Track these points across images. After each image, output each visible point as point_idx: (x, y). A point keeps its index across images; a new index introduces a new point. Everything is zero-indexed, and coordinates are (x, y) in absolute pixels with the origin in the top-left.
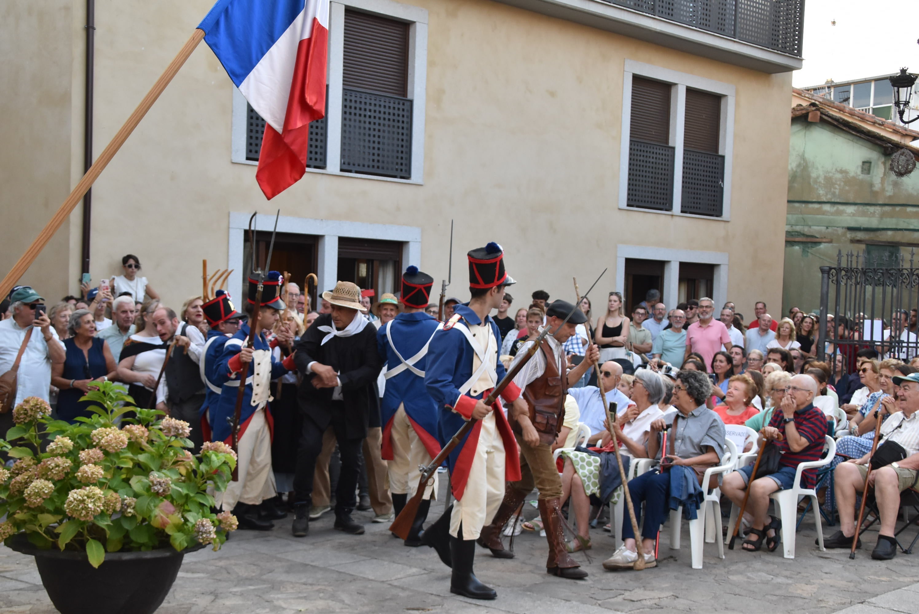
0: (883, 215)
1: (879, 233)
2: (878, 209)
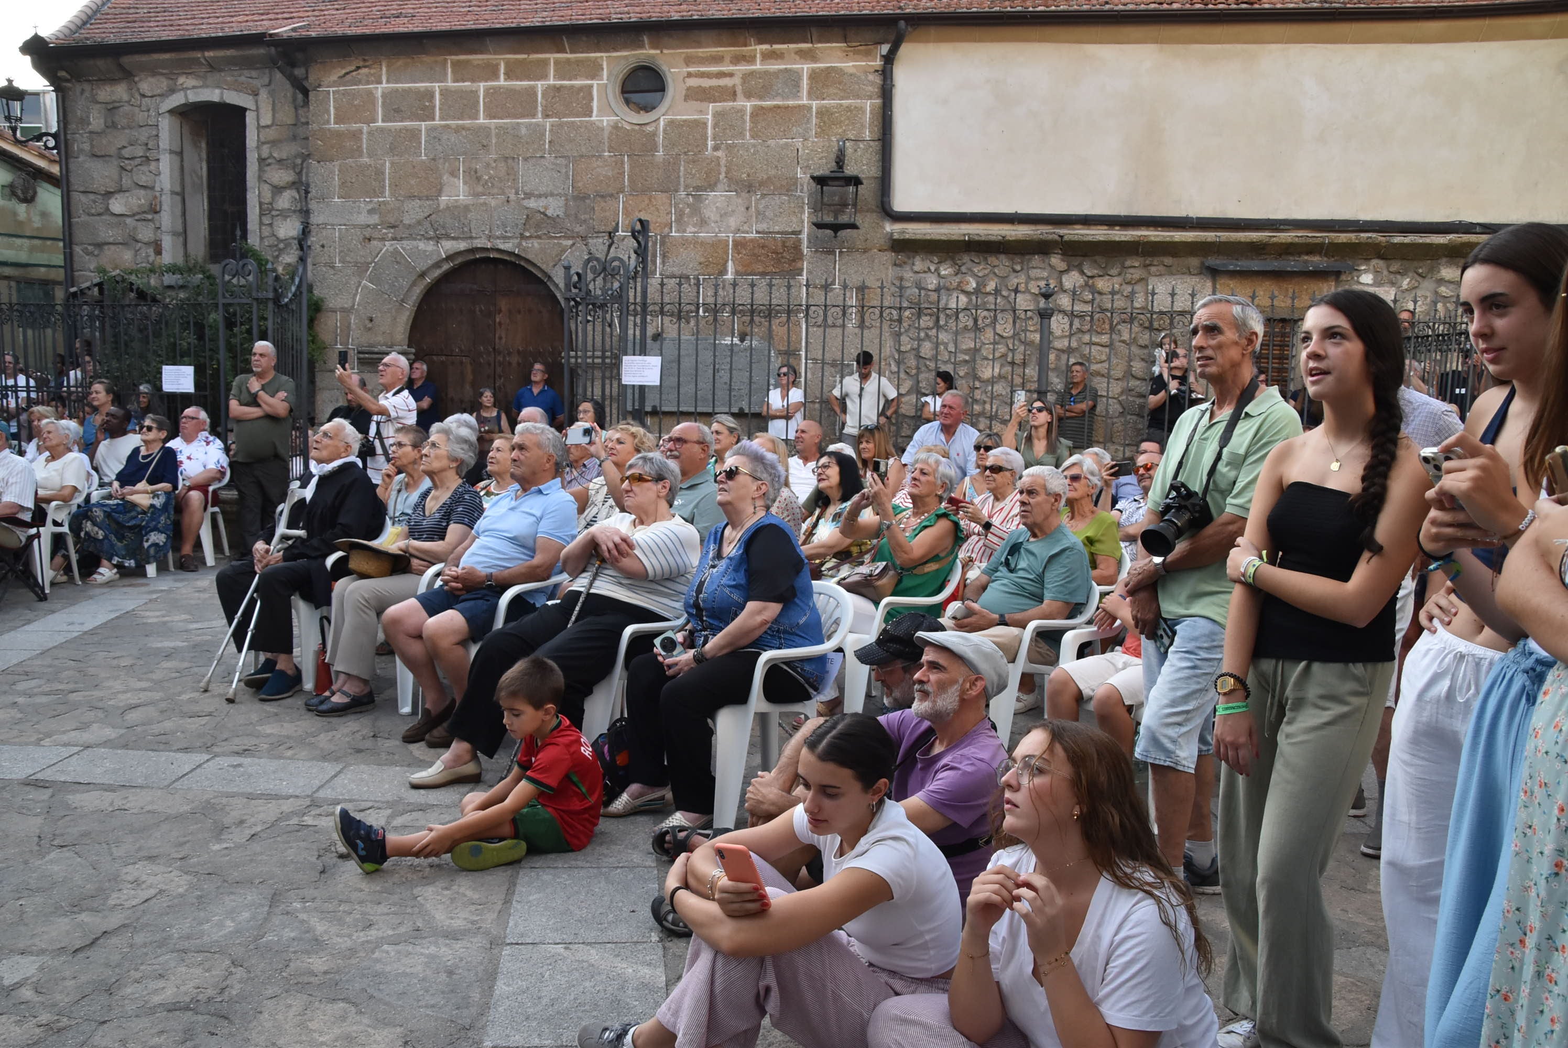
0: (32, 249)
1: (30, 269)
2: (26, 242)
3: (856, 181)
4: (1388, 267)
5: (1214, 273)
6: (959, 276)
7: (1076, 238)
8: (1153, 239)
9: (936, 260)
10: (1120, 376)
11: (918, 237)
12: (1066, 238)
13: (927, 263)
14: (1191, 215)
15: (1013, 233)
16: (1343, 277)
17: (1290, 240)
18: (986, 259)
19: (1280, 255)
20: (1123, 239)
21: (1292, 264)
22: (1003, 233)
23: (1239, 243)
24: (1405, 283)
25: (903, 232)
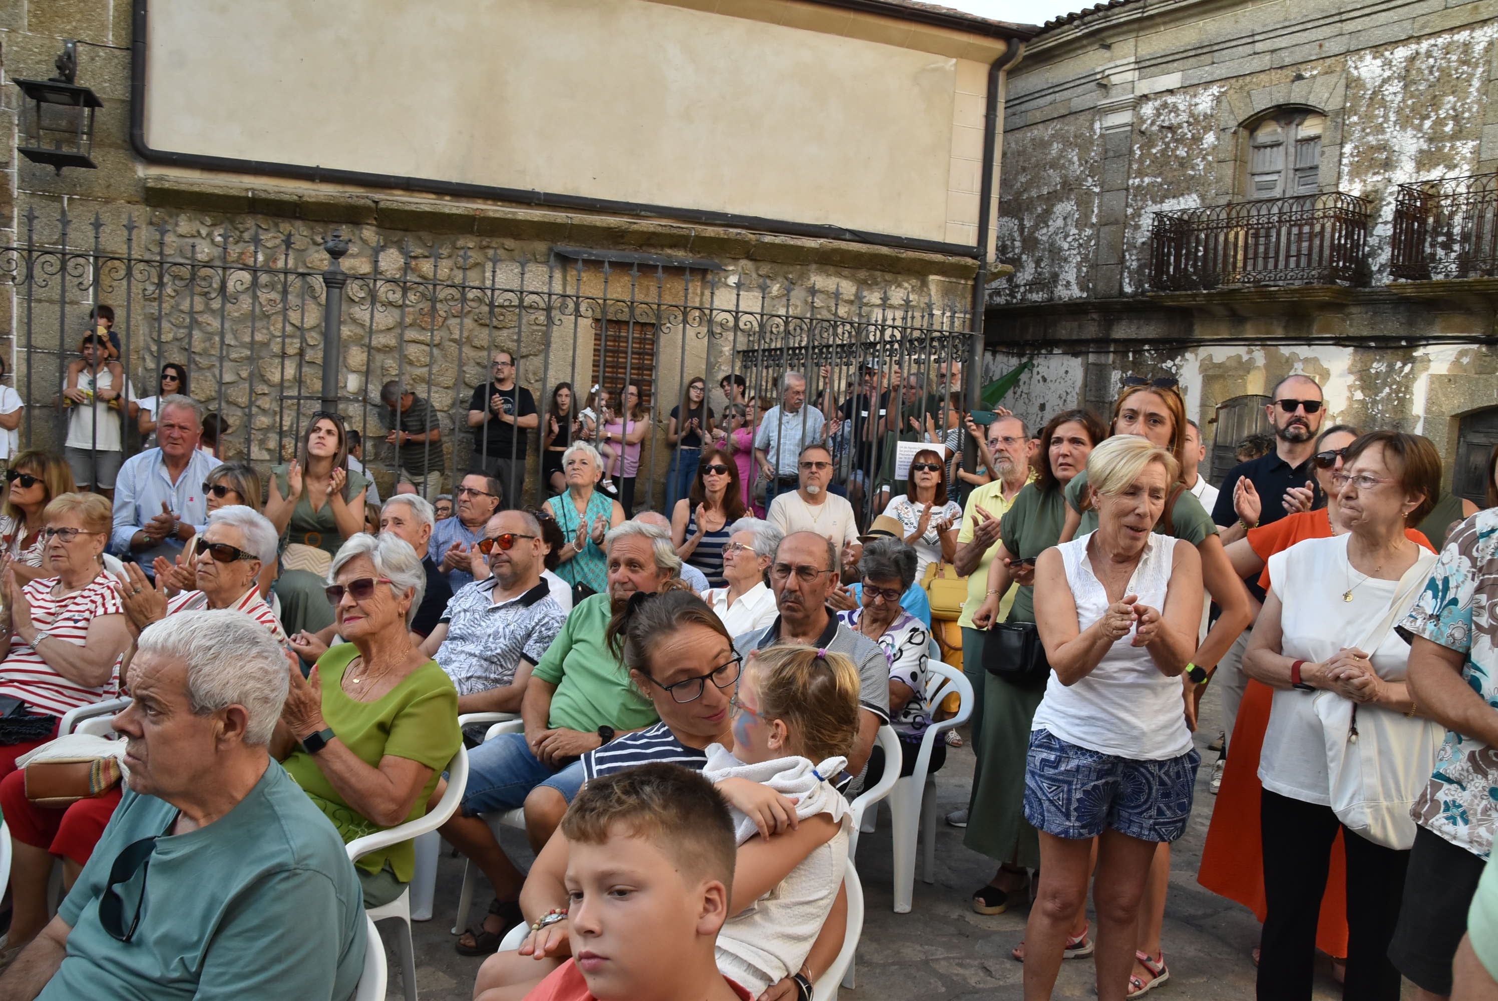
3: (91, 100)
4: (757, 269)
5: (565, 261)
6: (241, 244)
7: (395, 206)
8: (491, 214)
9: (208, 221)
10: (450, 383)
11: (183, 187)
12: (382, 205)
13: (196, 226)
14: (537, 190)
15: (313, 193)
16: (709, 277)
17: (652, 229)
18: (276, 225)
19: (641, 246)
20: (454, 211)
21: (653, 256)
22: (300, 192)
23: (594, 228)
24: (775, 289)
25: (160, 178)
